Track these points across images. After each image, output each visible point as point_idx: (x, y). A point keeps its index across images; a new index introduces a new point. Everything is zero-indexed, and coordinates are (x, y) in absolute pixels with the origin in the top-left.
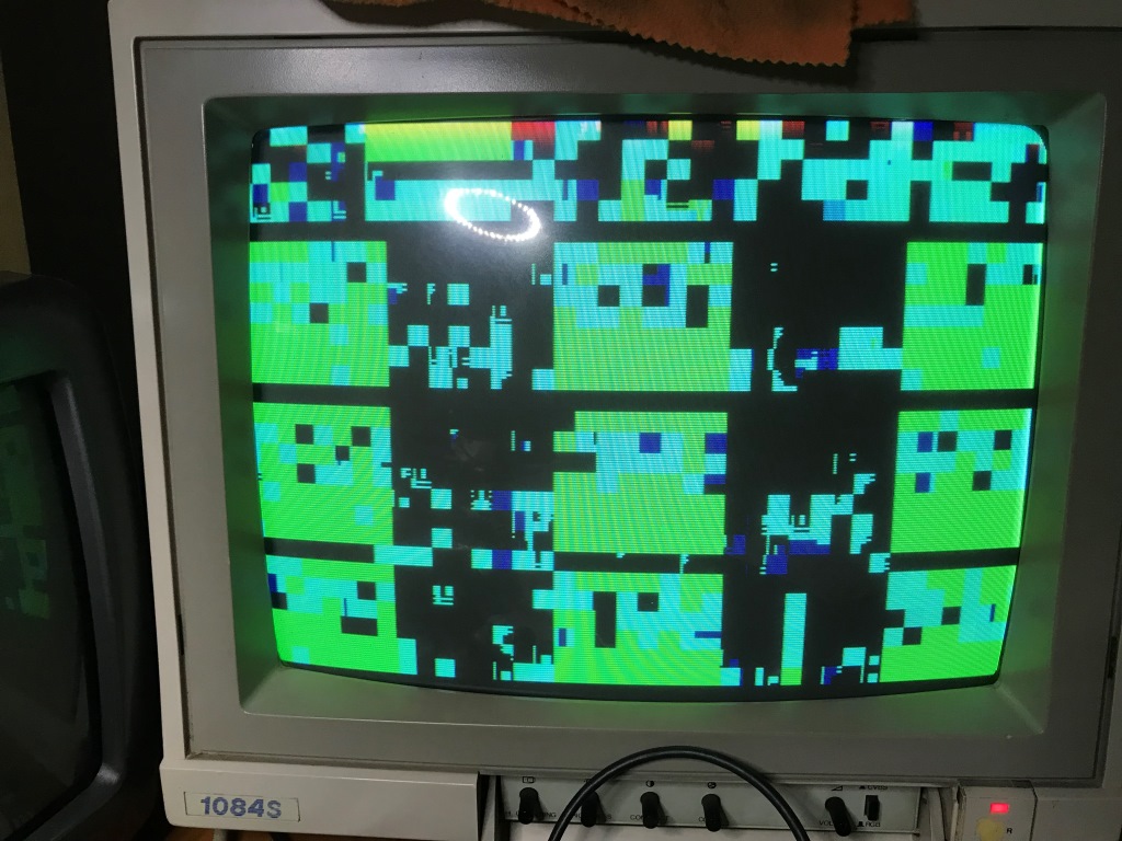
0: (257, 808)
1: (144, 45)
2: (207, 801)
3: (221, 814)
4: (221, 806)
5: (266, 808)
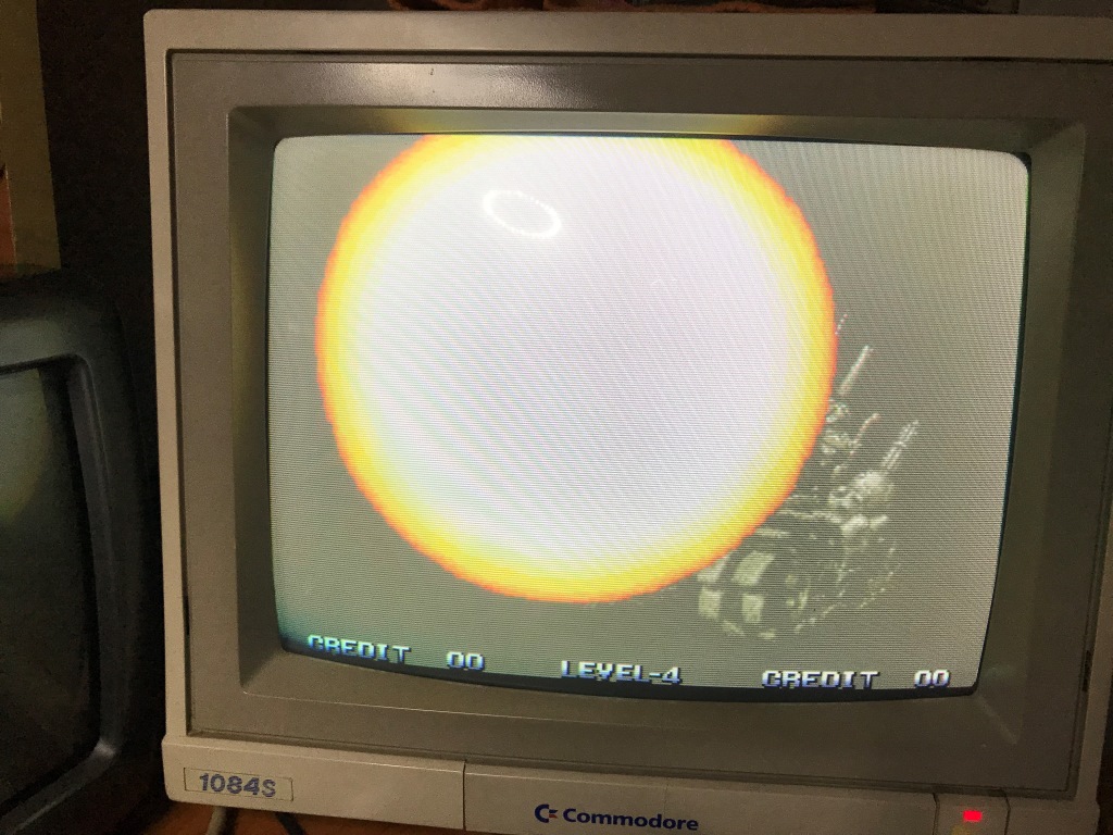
0: (253, 787)
1: (176, 57)
3: (219, 790)
4: (218, 783)
5: (261, 787)
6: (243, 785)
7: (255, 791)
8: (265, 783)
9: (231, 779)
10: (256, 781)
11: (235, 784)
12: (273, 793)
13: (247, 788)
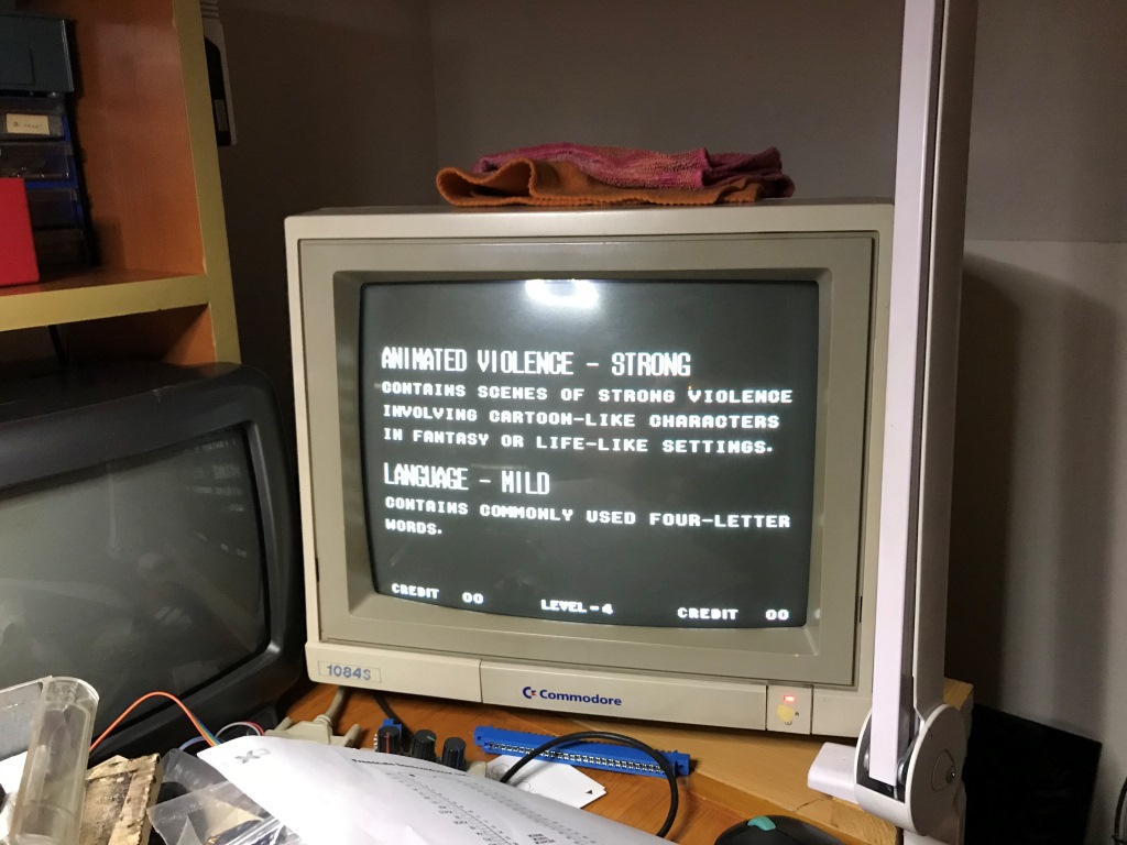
0: (358, 674)
1: (302, 243)
2: (330, 667)
3: (338, 675)
4: (338, 671)
5: (362, 674)
6: (353, 671)
7: (359, 676)
8: (365, 671)
9: (346, 668)
10: (359, 670)
11: (347, 672)
12: (370, 677)
13: (355, 674)
